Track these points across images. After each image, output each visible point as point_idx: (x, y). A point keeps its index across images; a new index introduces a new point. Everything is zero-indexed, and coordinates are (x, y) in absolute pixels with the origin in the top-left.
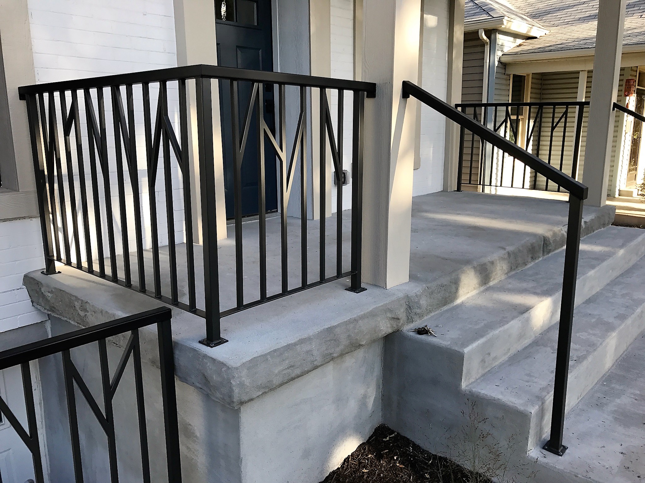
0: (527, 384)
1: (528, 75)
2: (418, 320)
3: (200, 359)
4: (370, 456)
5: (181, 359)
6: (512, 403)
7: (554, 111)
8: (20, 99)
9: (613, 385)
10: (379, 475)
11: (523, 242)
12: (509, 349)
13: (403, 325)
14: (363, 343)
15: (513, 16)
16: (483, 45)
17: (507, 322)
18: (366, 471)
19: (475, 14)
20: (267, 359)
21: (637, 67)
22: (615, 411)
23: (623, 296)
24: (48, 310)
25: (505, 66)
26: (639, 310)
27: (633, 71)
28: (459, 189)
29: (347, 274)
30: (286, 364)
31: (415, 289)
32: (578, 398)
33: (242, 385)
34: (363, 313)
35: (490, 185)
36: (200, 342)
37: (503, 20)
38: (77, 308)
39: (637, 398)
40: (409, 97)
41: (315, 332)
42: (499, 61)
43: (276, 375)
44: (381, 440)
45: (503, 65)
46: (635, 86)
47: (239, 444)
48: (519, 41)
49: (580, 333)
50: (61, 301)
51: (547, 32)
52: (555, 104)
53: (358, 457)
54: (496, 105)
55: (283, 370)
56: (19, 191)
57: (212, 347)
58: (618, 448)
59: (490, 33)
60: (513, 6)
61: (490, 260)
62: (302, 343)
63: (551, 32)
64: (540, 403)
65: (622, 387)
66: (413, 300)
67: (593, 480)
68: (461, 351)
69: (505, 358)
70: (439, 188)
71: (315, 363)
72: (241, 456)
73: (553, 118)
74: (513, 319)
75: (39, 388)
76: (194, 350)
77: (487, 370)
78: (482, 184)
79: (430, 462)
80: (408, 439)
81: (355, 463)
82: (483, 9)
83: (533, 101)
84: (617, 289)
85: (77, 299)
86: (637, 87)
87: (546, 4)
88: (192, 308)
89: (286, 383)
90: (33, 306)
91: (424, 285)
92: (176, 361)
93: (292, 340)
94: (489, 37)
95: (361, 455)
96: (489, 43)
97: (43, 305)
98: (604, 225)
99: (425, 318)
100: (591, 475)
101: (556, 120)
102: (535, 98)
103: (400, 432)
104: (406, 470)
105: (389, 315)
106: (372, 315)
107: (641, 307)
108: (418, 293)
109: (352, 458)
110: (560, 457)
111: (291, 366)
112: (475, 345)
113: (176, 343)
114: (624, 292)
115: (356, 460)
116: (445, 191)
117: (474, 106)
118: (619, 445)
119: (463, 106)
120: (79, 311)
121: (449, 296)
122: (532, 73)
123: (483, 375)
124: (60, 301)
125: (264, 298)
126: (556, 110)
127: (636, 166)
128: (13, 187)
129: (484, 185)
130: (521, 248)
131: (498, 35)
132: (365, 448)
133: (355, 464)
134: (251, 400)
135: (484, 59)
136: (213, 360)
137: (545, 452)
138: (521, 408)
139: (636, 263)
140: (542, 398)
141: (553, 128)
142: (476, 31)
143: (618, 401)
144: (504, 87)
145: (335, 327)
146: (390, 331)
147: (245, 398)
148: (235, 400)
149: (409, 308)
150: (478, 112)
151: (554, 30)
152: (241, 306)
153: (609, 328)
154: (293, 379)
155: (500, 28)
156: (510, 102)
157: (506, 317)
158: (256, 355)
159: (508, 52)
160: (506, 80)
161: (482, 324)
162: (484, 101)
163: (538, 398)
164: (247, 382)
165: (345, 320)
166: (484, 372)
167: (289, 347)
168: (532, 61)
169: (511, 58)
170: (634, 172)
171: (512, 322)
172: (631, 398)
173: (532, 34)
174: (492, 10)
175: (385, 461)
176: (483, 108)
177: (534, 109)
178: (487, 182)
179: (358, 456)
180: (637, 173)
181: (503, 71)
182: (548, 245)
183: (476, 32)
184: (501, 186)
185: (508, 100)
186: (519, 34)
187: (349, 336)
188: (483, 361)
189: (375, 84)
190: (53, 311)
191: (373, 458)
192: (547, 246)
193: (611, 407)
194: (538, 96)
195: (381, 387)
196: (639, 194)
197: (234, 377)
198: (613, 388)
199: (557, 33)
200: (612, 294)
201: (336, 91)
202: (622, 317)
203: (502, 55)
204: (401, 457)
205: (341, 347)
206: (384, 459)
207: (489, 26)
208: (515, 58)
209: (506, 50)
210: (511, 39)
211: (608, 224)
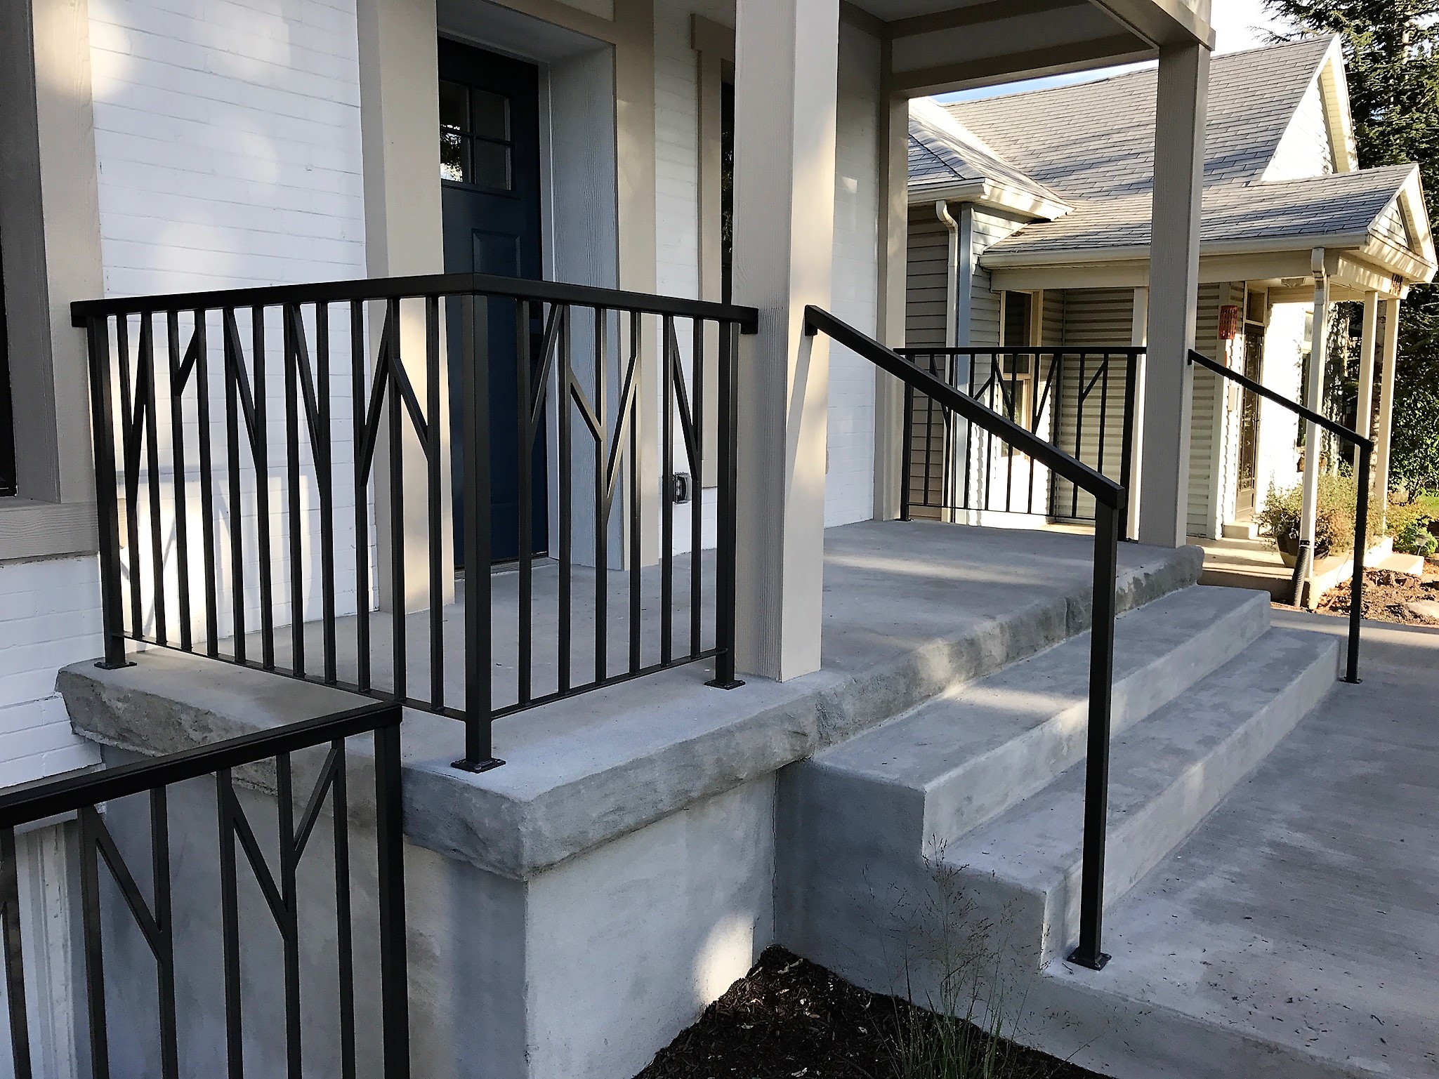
0: (1039, 849)
1: (1036, 293)
2: (839, 742)
3: (457, 794)
4: (754, 1001)
5: (417, 799)
6: (1013, 878)
7: (1082, 364)
8: (74, 325)
9: (1193, 860)
10: (773, 1032)
11: (1028, 607)
12: (1007, 795)
13: (812, 747)
14: (743, 776)
15: (1003, 178)
16: (945, 232)
17: (1001, 744)
18: (748, 1027)
19: (927, 171)
20: (579, 792)
21: (1244, 282)
22: (1195, 899)
23: (1215, 707)
24: (111, 738)
25: (990, 273)
26: (1240, 730)
27: (1236, 289)
28: (904, 517)
29: (709, 653)
30: (610, 803)
31: (833, 682)
32: (1131, 881)
33: (536, 834)
34: (742, 720)
35: (966, 507)
36: (453, 765)
37: (983, 184)
38: (186, 725)
39: (1234, 878)
40: (816, 333)
41: (660, 749)
42: (978, 265)
43: (594, 822)
44: (774, 973)
45: (987, 272)
46: (1242, 319)
47: (523, 956)
48: (1017, 226)
49: (1135, 769)
50: (148, 716)
51: (1069, 210)
52: (1083, 351)
53: (732, 1003)
54: (973, 352)
55: (606, 814)
56: (59, 502)
57: (477, 772)
58: (1199, 956)
59: (960, 209)
60: (1002, 156)
61: (968, 638)
62: (637, 768)
63: (1077, 210)
64: (1061, 877)
65: (1208, 863)
66: (829, 702)
67: (1154, 1004)
68: (919, 788)
69: (1001, 810)
70: (867, 514)
71: (660, 806)
72: (526, 981)
73: (1082, 379)
74: (1010, 738)
75: (63, 914)
76: (444, 779)
77: (966, 830)
78: (949, 505)
79: (867, 1006)
80: (825, 969)
81: (726, 1013)
82: (943, 162)
83: (1049, 345)
84: (1204, 697)
85: (185, 707)
86: (1245, 321)
87: (1064, 156)
88: (437, 705)
89: (610, 840)
90: (74, 733)
91: (849, 676)
92: (406, 801)
93: (620, 761)
94: (956, 217)
95: (738, 1001)
96: (957, 229)
97: (100, 727)
98: (1183, 582)
99: (852, 738)
100: (1149, 996)
101: (1087, 383)
102: (1052, 339)
103: (808, 957)
104: (823, 1023)
105: (789, 727)
106: (758, 723)
107: (1245, 725)
108: (839, 690)
109: (720, 1006)
110: (1098, 972)
111: (620, 809)
112: (942, 779)
113: (409, 770)
114: (1217, 700)
115: (728, 1008)
116: (877, 519)
117: (932, 352)
118: (1201, 951)
119: (910, 352)
120: (190, 731)
121: (895, 699)
122: (1044, 290)
123: (960, 839)
124: (144, 716)
125: (565, 690)
126: (1087, 364)
127: (1254, 478)
128: (48, 494)
129: (953, 508)
130: (1025, 618)
131: (975, 214)
132: (745, 987)
133: (726, 1016)
134: (550, 866)
135: (948, 259)
136: (483, 793)
137: (1070, 965)
138: (1028, 886)
139: (1241, 653)
140: (1065, 869)
141: (1082, 397)
142: (931, 203)
143: (1201, 884)
144: (988, 316)
145: (693, 741)
146: (789, 757)
147: (542, 860)
148: (524, 863)
149: (823, 716)
150: (938, 366)
151: (1082, 204)
152: (525, 701)
153: (1187, 757)
154: (621, 834)
155: (977, 201)
156: (1002, 345)
157: (999, 736)
158: (560, 784)
159: (995, 247)
160: (993, 301)
161: (956, 747)
162: (951, 344)
163: (1057, 869)
164: (546, 829)
165: (712, 731)
166: (961, 833)
167: (616, 772)
168: (1041, 265)
169: (1002, 260)
170: (1248, 489)
171: (1009, 744)
172: (1225, 878)
173: (1040, 212)
174: (960, 162)
175: (784, 1009)
176: (948, 356)
177: (1045, 361)
178: (960, 501)
179: (732, 1001)
180: (1255, 491)
181: (986, 284)
182: (1076, 616)
183: (931, 207)
184: (986, 509)
185: (999, 343)
186: (1015, 211)
187: (719, 760)
188: (959, 812)
189: (757, 310)
190: (124, 739)
191: (760, 1004)
192: (1074, 617)
193: (1189, 894)
194: (1059, 335)
195: (772, 870)
196: (1260, 533)
197: (523, 819)
198: (1193, 865)
199: (1088, 213)
200: (1194, 706)
201: (660, 317)
202: (1210, 742)
203: (984, 252)
204: (813, 1000)
205: (705, 780)
206: (782, 1004)
207: (957, 196)
208: (1008, 260)
209: (992, 241)
210: (1002, 221)
211: (1191, 581)
